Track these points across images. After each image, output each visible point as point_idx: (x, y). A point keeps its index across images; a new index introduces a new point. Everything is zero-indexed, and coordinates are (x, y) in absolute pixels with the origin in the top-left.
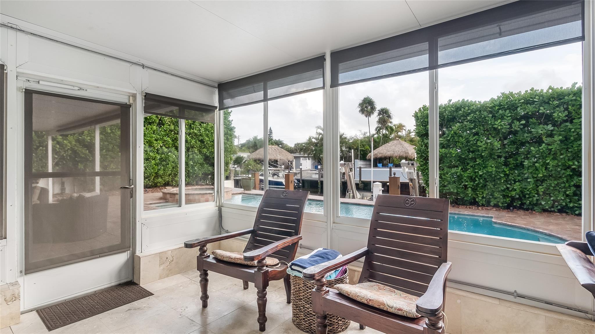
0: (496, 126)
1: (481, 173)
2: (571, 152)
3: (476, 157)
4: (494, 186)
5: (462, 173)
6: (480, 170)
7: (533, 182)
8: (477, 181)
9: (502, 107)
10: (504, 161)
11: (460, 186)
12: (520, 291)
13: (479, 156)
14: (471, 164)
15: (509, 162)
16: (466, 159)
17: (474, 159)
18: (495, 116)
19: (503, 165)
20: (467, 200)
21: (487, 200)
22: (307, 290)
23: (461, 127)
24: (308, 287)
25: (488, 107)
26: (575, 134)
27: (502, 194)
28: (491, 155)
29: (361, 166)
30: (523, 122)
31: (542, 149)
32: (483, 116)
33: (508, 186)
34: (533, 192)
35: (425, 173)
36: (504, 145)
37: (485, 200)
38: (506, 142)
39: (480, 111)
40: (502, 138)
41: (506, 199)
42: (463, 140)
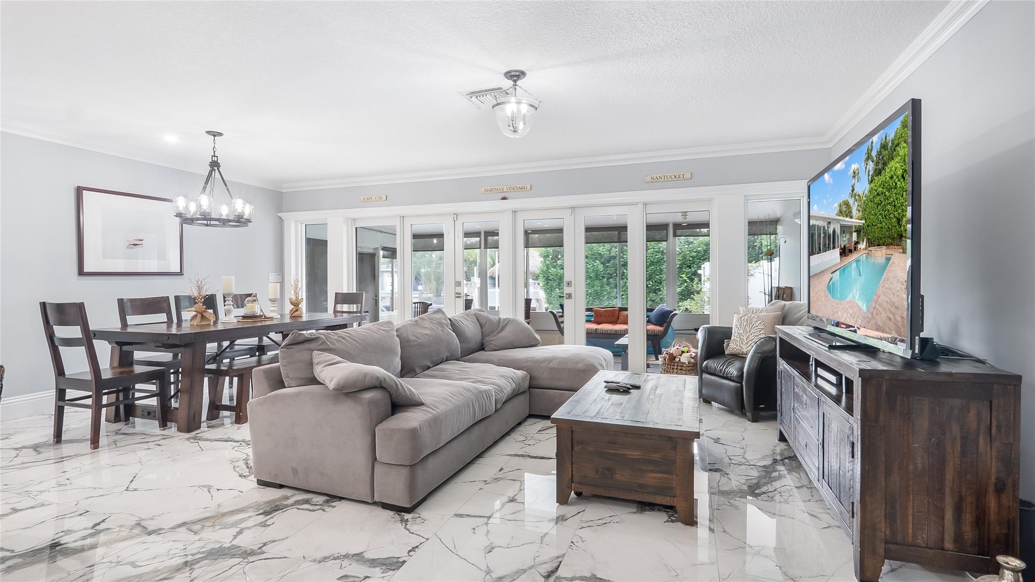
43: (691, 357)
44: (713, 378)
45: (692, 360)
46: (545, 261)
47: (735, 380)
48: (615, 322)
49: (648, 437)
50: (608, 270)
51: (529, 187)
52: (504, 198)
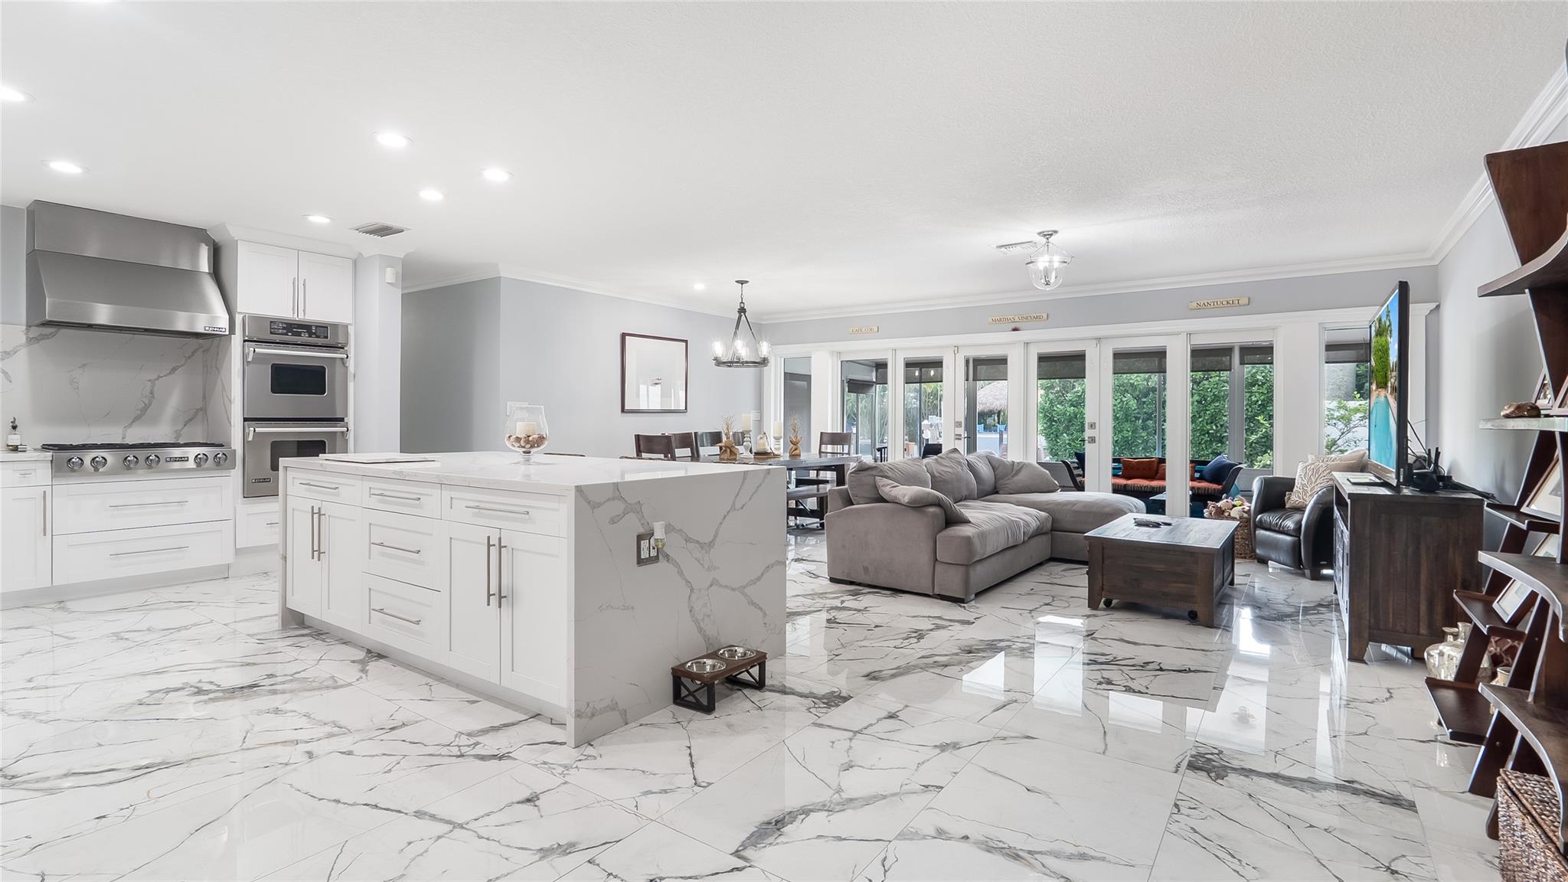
43: (1244, 512)
44: (1268, 533)
45: (1245, 515)
46: (1047, 395)
47: (1293, 534)
48: (1152, 478)
49: (1172, 553)
50: (1144, 408)
51: (1045, 316)
52: (1015, 329)
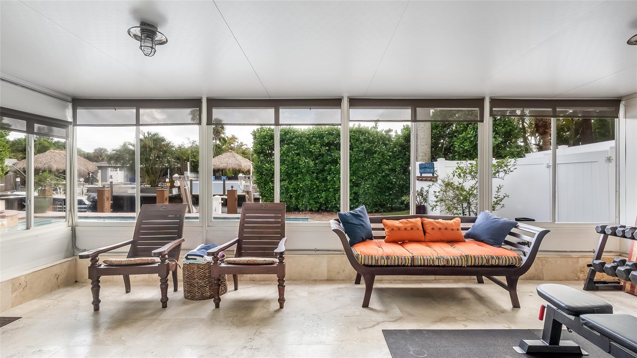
0: (311, 150)
1: (301, 186)
2: (352, 170)
3: (298, 172)
4: (310, 195)
5: (288, 185)
6: (300, 183)
7: (332, 191)
8: (298, 192)
9: (315, 135)
10: (316, 176)
11: (288, 196)
12: (318, 248)
13: (300, 172)
14: (295, 178)
15: (319, 176)
16: (291, 174)
17: (297, 174)
18: (311, 142)
19: (316, 179)
20: (292, 207)
21: (305, 206)
22: (200, 271)
23: (288, 148)
24: (200, 269)
25: (306, 134)
26: (354, 158)
27: (314, 201)
28: (308, 171)
29: (192, 179)
30: (327, 148)
31: (337, 168)
32: (303, 141)
33: (318, 195)
34: (332, 198)
35: (260, 186)
36: (316, 164)
37: (304, 206)
38: (317, 161)
39: (301, 137)
40: (315, 159)
41: (317, 204)
42: (289, 159)
